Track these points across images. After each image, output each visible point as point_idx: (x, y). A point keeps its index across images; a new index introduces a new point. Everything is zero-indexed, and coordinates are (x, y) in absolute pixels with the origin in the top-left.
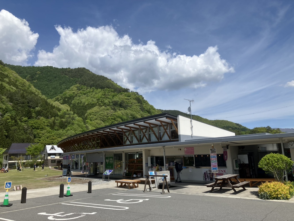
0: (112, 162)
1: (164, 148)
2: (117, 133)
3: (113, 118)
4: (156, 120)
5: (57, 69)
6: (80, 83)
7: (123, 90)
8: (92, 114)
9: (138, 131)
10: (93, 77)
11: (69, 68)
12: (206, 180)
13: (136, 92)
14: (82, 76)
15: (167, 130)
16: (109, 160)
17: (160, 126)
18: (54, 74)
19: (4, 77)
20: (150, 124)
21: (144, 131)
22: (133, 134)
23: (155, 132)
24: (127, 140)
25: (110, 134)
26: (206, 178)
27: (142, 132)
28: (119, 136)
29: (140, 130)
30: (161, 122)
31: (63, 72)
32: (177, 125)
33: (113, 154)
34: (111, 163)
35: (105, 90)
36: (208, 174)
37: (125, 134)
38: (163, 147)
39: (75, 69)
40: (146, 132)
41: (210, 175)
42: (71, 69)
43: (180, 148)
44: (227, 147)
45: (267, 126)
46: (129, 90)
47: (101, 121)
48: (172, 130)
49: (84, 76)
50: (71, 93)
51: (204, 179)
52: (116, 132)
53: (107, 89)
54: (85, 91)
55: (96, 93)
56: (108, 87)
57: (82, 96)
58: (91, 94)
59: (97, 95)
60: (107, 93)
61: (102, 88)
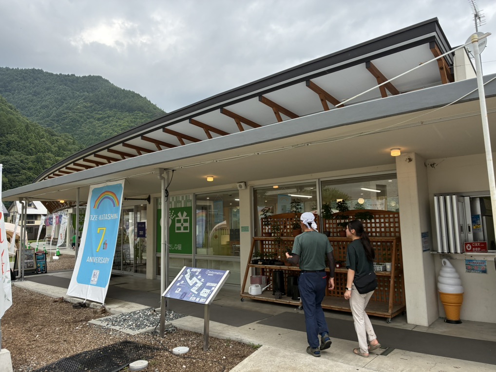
6: (92, 101)
11: (72, 75)
14: (96, 89)
18: (45, 82)
31: (63, 82)
34: (182, 231)
35: (135, 114)
39: (84, 77)
42: (77, 77)
49: (99, 90)
50: (76, 117)
53: (139, 113)
54: (101, 114)
55: (119, 119)
56: (141, 109)
57: (96, 123)
58: (112, 120)
59: (122, 121)
60: (140, 118)
61: (131, 110)
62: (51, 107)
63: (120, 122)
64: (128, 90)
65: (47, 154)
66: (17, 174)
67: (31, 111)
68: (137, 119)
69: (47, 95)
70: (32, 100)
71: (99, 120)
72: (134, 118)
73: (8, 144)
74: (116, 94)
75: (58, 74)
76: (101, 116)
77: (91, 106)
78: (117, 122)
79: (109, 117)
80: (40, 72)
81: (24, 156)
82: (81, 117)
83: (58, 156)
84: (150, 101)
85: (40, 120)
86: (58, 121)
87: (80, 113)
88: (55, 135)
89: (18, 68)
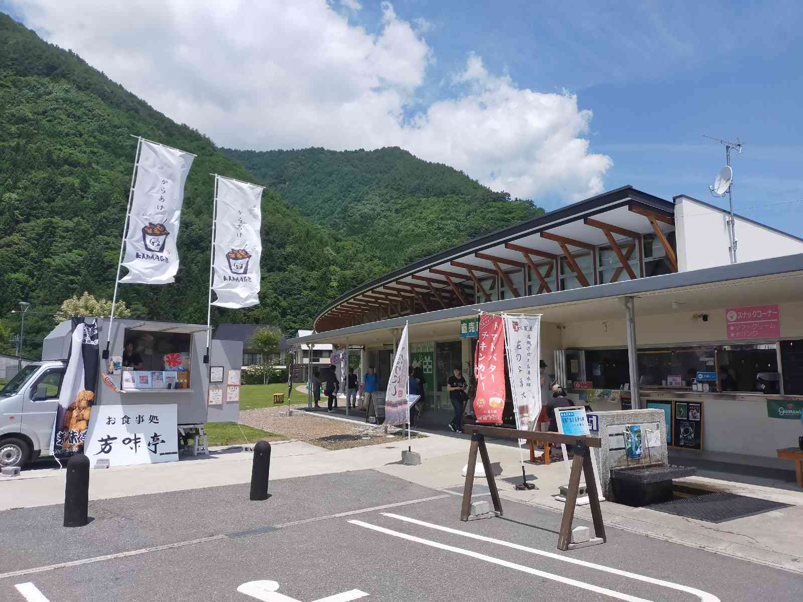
0: (430, 370)
1: (630, 305)
2: (456, 284)
4: (585, 222)
5: (335, 152)
6: (387, 185)
7: (494, 197)
9: (521, 274)
10: (417, 169)
11: (360, 150)
14: (392, 167)
15: (630, 263)
16: (422, 363)
17: (603, 249)
18: (327, 166)
20: (564, 241)
21: (543, 271)
22: (505, 284)
23: (584, 272)
25: (437, 289)
27: (534, 276)
28: (463, 293)
29: (529, 267)
30: (608, 229)
31: (349, 161)
32: (671, 238)
33: (433, 344)
34: (428, 372)
35: (447, 199)
37: (481, 286)
38: (627, 302)
39: (377, 151)
40: (548, 275)
42: (367, 152)
43: (704, 313)
46: (509, 195)
48: (650, 259)
49: (396, 168)
50: (366, 210)
52: (454, 279)
53: (452, 197)
54: (400, 203)
55: (424, 208)
56: (455, 190)
57: (393, 216)
58: (414, 211)
59: (429, 212)
61: (440, 193)
62: (334, 199)
63: (426, 213)
65: (332, 268)
66: (298, 296)
67: (311, 208)
68: (449, 206)
69: (329, 183)
70: (313, 191)
71: (397, 211)
72: (445, 206)
74: (419, 171)
75: (343, 151)
76: (400, 206)
77: (386, 193)
78: (421, 213)
79: (410, 206)
80: (321, 150)
81: (305, 273)
83: (345, 269)
84: (468, 176)
85: (322, 219)
86: (344, 218)
88: (340, 240)
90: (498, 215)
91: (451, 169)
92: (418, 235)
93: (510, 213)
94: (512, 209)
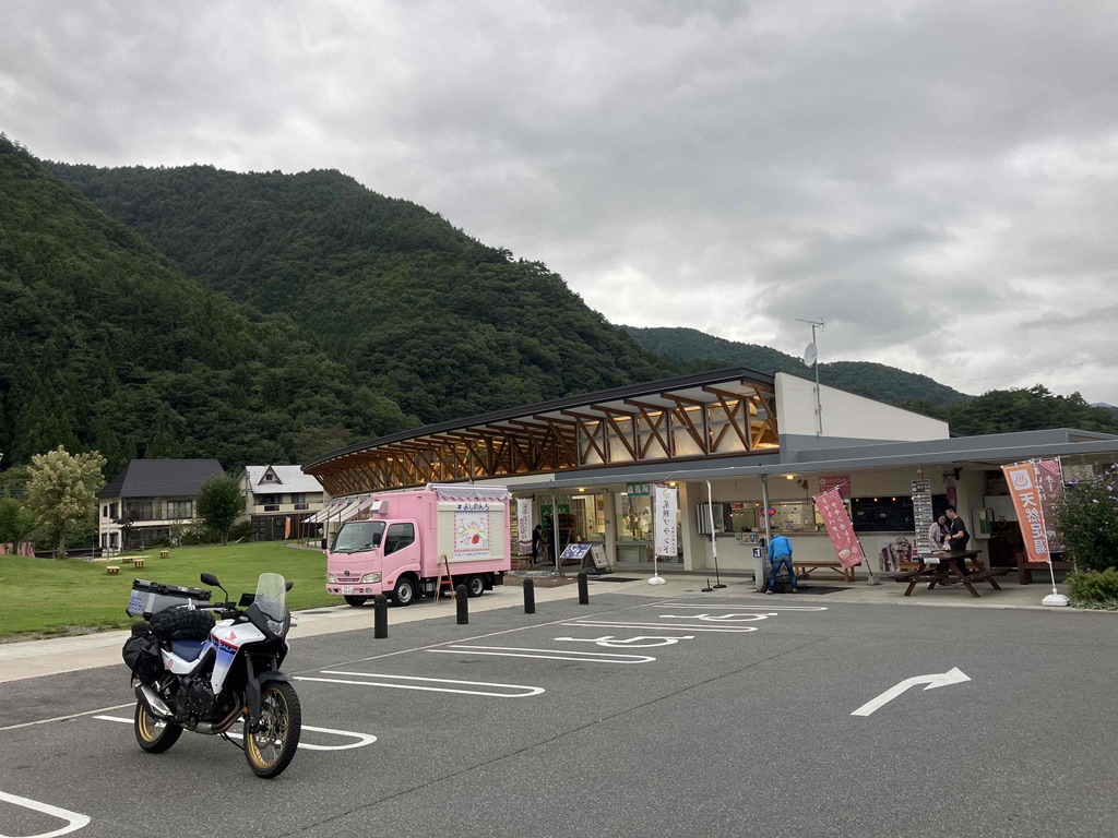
1: (765, 479)
3: (457, 363)
4: (703, 389)
5: (232, 175)
7: (489, 255)
8: (380, 348)
10: (370, 206)
11: (275, 171)
12: (888, 569)
13: (537, 264)
14: (328, 202)
15: (736, 420)
18: (221, 195)
19: (43, 213)
20: (678, 400)
24: (589, 449)
26: (887, 565)
27: (645, 426)
30: (720, 394)
31: (256, 188)
35: (419, 256)
36: (894, 553)
39: (302, 175)
41: (901, 557)
42: (286, 176)
44: (957, 472)
45: (1034, 386)
46: (511, 254)
47: (414, 375)
49: (334, 203)
50: (292, 269)
51: (882, 568)
53: (427, 253)
54: (344, 259)
55: (384, 268)
56: (429, 244)
57: (335, 281)
58: (369, 273)
59: (392, 275)
60: (429, 266)
61: (407, 247)
62: (237, 249)
63: (388, 277)
64: (398, 197)
67: (198, 262)
68: (423, 266)
69: (227, 223)
70: (198, 236)
71: (340, 272)
72: (416, 266)
73: (180, 347)
74: (372, 211)
75: (247, 173)
76: (344, 263)
77: (321, 243)
78: (379, 276)
79: (362, 265)
80: (209, 170)
82: (302, 269)
83: (273, 365)
84: (448, 222)
85: (218, 280)
86: (254, 280)
87: (299, 259)
88: (261, 319)
89: (162, 166)
90: (497, 282)
91: (422, 209)
92: (378, 311)
93: (513, 280)
94: (517, 274)
